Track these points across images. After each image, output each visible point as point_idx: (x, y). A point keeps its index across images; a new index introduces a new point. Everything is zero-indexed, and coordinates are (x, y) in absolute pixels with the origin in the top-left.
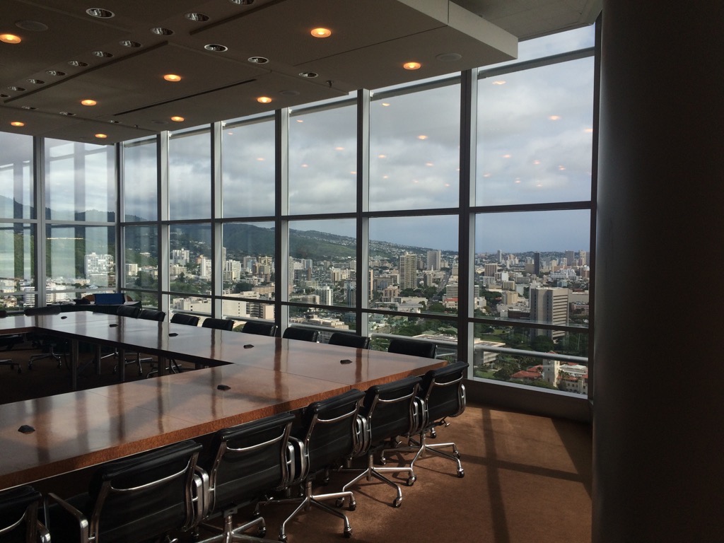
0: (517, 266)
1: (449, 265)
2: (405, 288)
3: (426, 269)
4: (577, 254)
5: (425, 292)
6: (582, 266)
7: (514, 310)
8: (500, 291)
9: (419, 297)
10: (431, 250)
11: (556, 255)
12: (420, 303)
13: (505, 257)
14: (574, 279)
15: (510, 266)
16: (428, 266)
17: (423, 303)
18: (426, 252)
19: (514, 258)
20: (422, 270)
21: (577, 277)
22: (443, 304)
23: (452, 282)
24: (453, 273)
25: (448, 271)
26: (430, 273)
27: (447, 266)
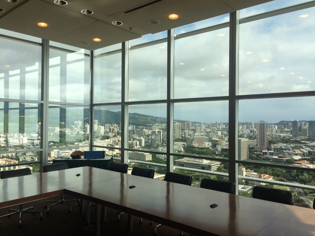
0: (224, 129)
2: (176, 138)
3: (185, 130)
4: (250, 123)
5: (185, 140)
7: (224, 148)
8: (218, 139)
9: (182, 142)
10: (187, 121)
11: (241, 124)
12: (183, 145)
13: (219, 124)
14: (249, 134)
15: (222, 129)
16: (186, 128)
18: (185, 122)
19: (223, 125)
20: (183, 130)
22: (193, 145)
23: (196, 136)
24: (197, 131)
25: (194, 131)
26: (187, 131)
27: (194, 128)
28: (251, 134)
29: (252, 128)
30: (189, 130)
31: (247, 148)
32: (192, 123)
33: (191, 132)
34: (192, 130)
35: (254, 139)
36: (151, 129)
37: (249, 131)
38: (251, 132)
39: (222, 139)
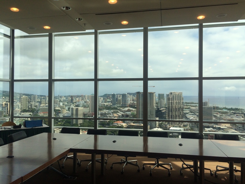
0: (65, 100)
1: (40, 100)
2: (23, 109)
3: (31, 102)
4: (85, 96)
5: (31, 110)
6: (86, 100)
7: (65, 115)
8: (60, 109)
9: (29, 112)
10: (33, 95)
11: (78, 96)
12: (29, 115)
13: (61, 97)
14: (84, 104)
15: (63, 100)
16: (32, 101)
17: (31, 115)
18: (31, 96)
19: (64, 97)
20: (29, 102)
21: (85, 103)
22: (39, 115)
24: (42, 103)
25: (40, 103)
26: (33, 103)
28: (85, 104)
29: (85, 99)
30: (35, 102)
31: (82, 114)
32: (38, 96)
33: (37, 104)
34: (37, 102)
35: (87, 108)
37: (84, 101)
38: (85, 102)
39: (64, 108)
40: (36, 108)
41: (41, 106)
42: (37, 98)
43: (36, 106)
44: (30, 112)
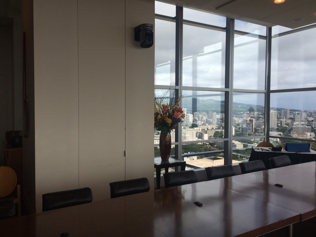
1: (293, 116)
3: (281, 118)
5: (281, 129)
9: (278, 132)
10: (284, 109)
17: (280, 135)
18: (281, 110)
20: (279, 119)
22: (291, 135)
23: (296, 125)
24: (296, 120)
25: (293, 119)
26: (283, 120)
27: (292, 117)
30: (286, 118)
32: (291, 110)
33: (289, 121)
34: (290, 118)
36: (242, 118)
40: (287, 126)
41: (295, 124)
42: (289, 113)
43: (287, 124)
44: (280, 131)
